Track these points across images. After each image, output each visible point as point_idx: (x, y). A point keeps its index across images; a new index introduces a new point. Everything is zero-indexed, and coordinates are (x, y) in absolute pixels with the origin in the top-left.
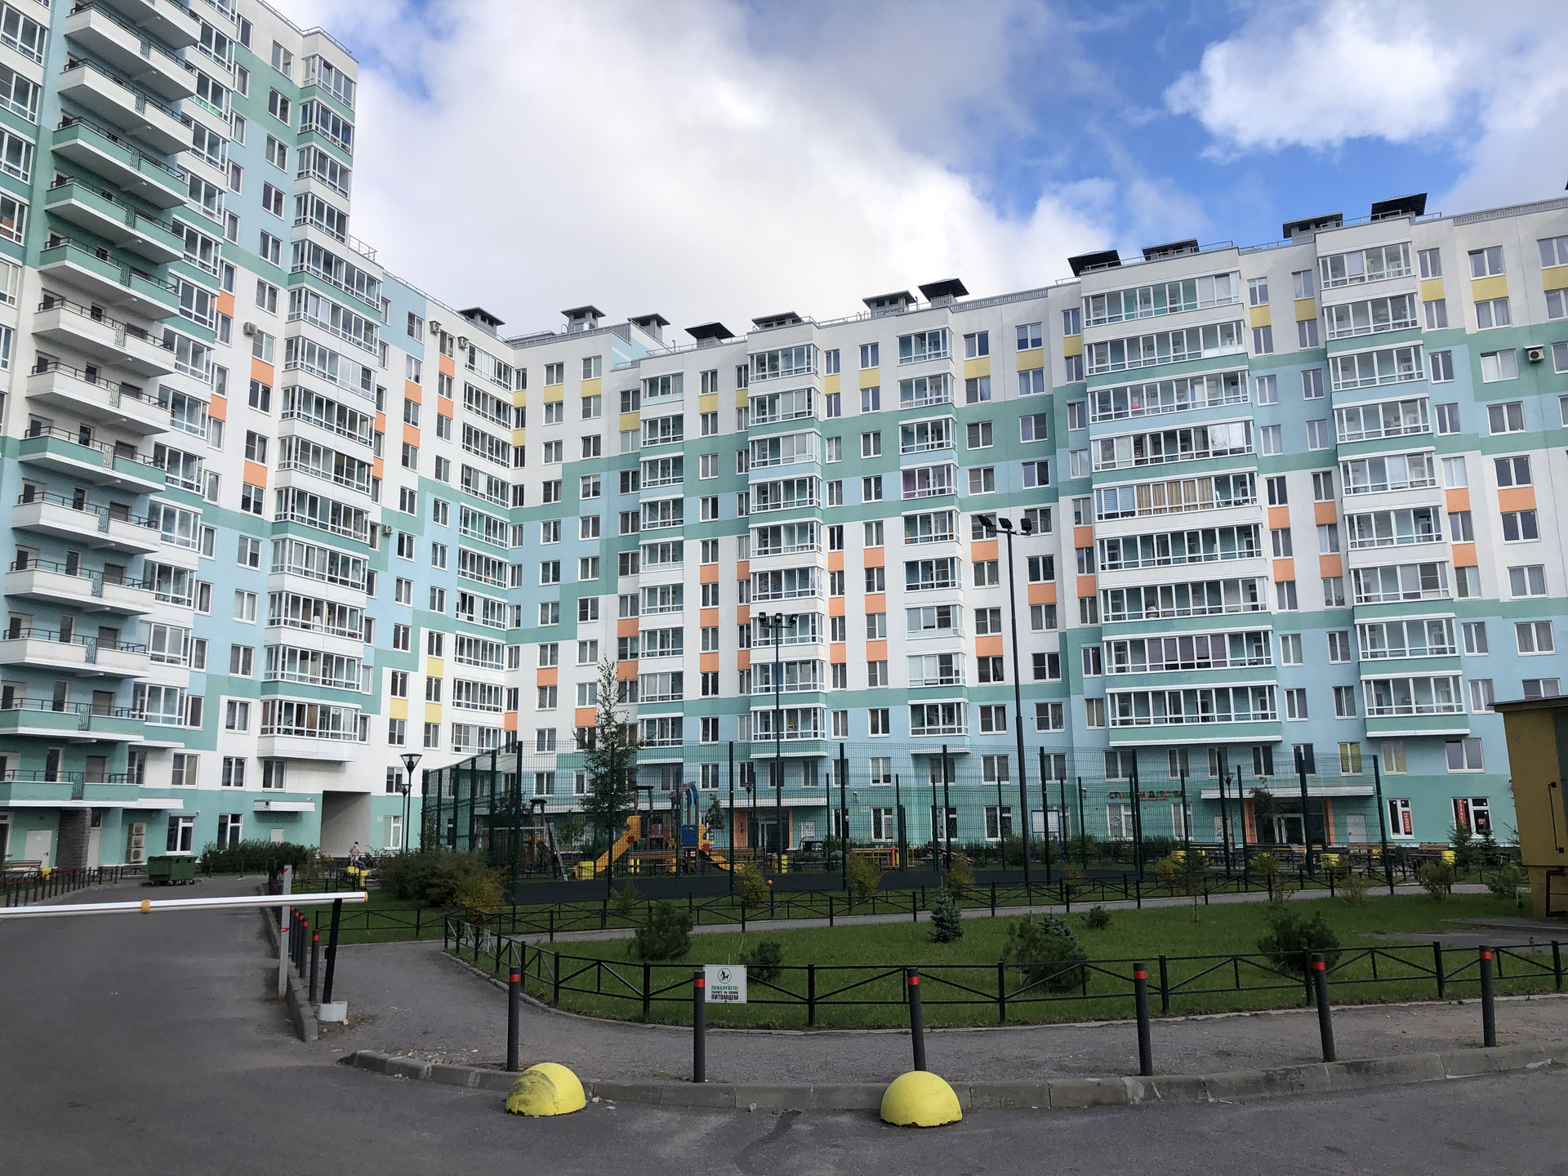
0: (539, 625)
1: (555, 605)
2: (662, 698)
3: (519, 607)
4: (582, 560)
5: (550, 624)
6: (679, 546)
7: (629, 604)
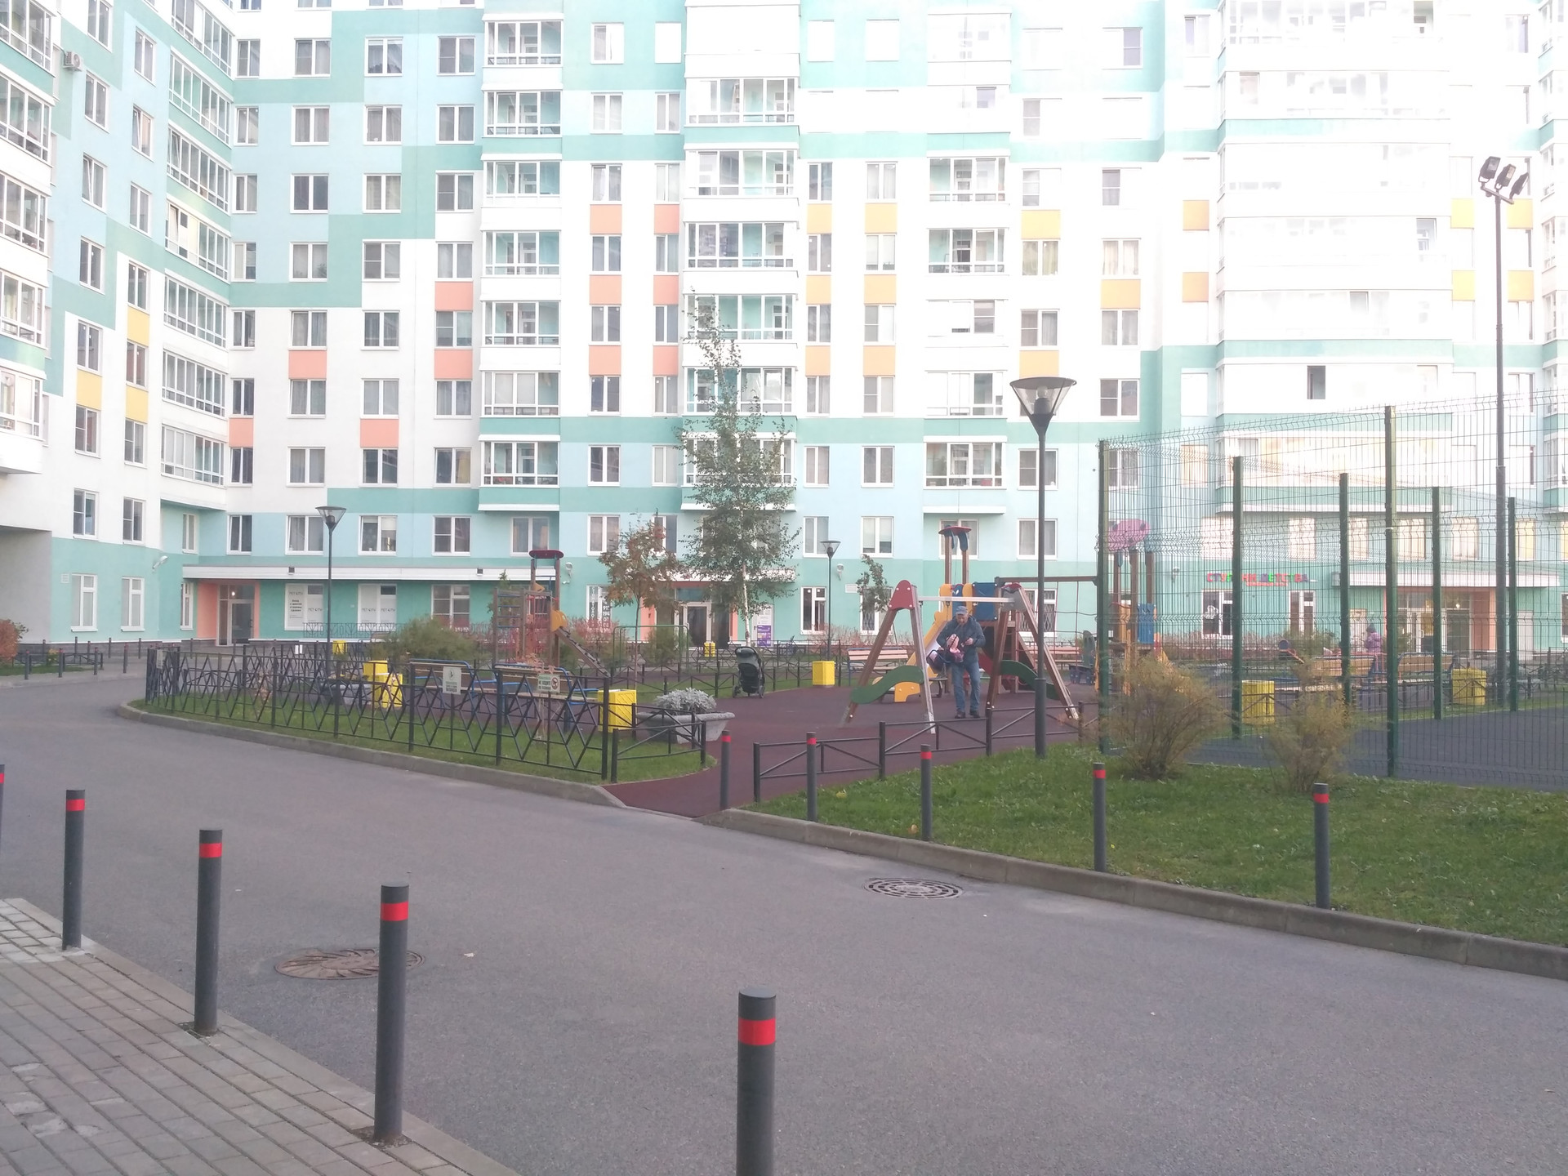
0: (291, 279)
1: (321, 248)
2: (521, 410)
3: (251, 247)
4: (369, 178)
5: (310, 278)
6: (552, 171)
7: (457, 256)
